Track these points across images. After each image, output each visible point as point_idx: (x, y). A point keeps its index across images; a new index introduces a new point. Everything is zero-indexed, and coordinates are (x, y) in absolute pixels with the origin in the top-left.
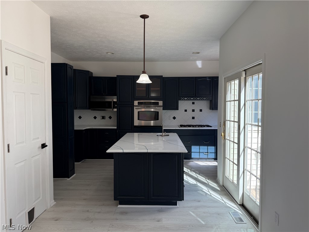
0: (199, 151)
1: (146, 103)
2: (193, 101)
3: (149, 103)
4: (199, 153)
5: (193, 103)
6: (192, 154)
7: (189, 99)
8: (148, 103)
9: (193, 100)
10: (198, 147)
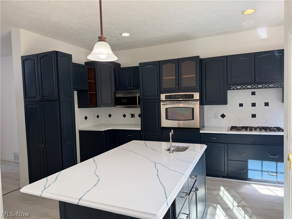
0: (261, 169)
1: (176, 96)
2: (253, 90)
3: (181, 96)
4: (261, 172)
5: (253, 93)
6: (249, 172)
7: (244, 87)
8: (178, 96)
9: (251, 88)
10: (259, 162)
